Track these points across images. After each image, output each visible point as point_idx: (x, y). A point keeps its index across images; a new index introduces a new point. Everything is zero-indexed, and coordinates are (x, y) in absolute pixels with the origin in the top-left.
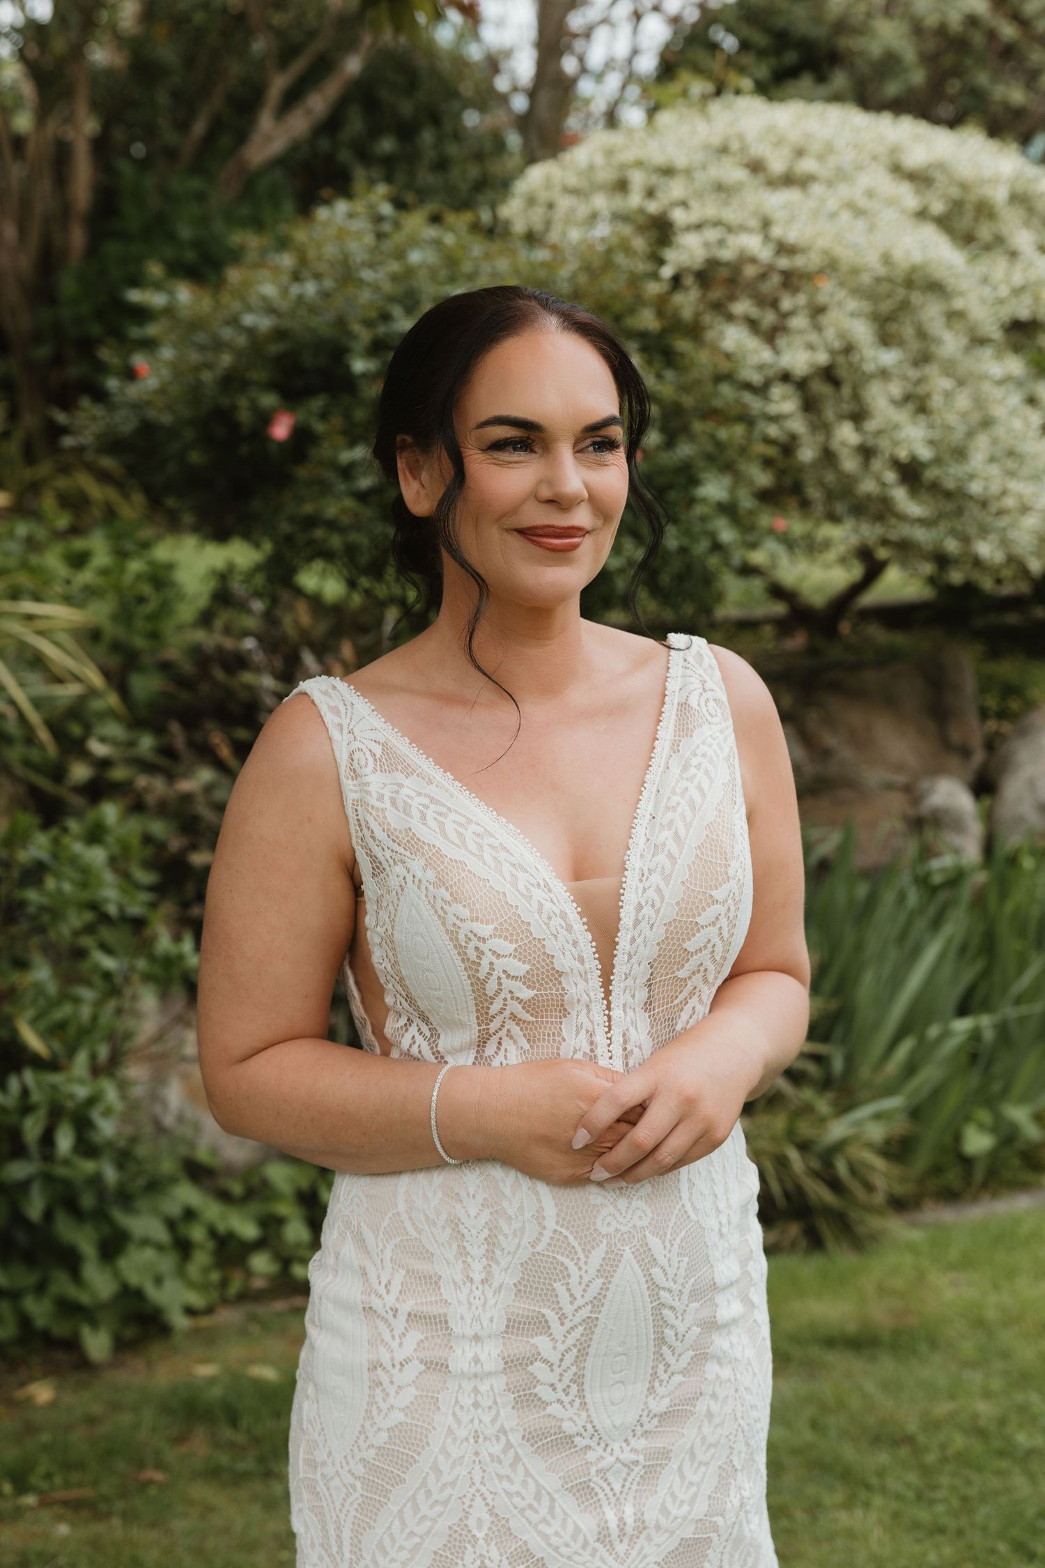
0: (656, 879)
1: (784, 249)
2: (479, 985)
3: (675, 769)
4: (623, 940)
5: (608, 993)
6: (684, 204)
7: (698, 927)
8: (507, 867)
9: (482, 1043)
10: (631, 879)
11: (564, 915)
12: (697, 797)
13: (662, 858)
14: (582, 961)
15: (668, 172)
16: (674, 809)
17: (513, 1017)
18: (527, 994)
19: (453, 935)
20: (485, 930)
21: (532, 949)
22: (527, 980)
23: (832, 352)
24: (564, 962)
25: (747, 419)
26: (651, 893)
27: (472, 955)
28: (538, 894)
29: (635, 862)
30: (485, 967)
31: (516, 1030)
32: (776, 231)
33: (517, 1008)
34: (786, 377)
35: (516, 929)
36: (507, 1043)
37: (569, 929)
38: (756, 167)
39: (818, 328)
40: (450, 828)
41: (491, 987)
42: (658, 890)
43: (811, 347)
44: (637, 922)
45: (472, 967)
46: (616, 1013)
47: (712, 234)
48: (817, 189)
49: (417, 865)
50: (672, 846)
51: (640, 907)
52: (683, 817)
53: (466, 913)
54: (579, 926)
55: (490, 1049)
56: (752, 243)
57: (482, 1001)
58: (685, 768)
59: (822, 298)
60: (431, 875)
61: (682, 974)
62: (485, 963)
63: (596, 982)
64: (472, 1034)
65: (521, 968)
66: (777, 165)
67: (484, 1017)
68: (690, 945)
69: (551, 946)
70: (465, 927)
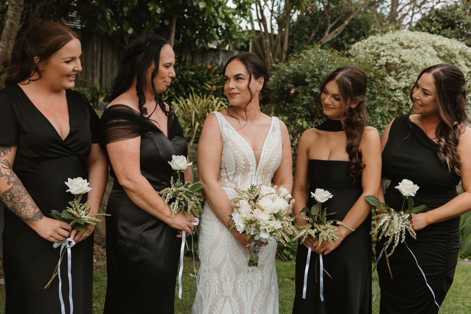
0: (267, 152)
1: (403, 61)
2: (237, 164)
3: (272, 136)
4: (260, 161)
5: (256, 170)
6: (384, 51)
7: (273, 161)
8: (244, 146)
9: (235, 175)
10: (263, 152)
11: (252, 156)
12: (275, 141)
13: (268, 149)
14: (253, 164)
15: (382, 44)
16: (271, 142)
17: (241, 171)
18: (244, 167)
19: (234, 155)
20: (239, 155)
21: (246, 160)
22: (244, 165)
23: (410, 83)
24: (251, 163)
25: (389, 97)
26: (266, 154)
27: (236, 159)
28: (248, 151)
29: (264, 149)
30: (238, 162)
31: (241, 173)
32: (402, 58)
33: (242, 169)
34: (400, 88)
35: (244, 156)
36: (239, 175)
37: (252, 158)
38: (402, 44)
39: (408, 78)
40: (236, 138)
41: (238, 165)
42: (267, 154)
43: (406, 82)
44: (263, 159)
45: (236, 161)
46: (257, 173)
47: (388, 57)
48: (413, 49)
49: (230, 143)
50: (270, 147)
51: (264, 156)
52: (272, 143)
53: (237, 152)
54: (254, 158)
55: (236, 176)
56: (396, 60)
57: (237, 167)
58: (273, 136)
59: (410, 72)
60: (232, 145)
61: (269, 169)
62: (238, 161)
63: (255, 167)
64: (233, 172)
65: (244, 163)
66: (406, 44)
67: (236, 170)
68: (271, 164)
69: (249, 160)
70: (236, 154)
